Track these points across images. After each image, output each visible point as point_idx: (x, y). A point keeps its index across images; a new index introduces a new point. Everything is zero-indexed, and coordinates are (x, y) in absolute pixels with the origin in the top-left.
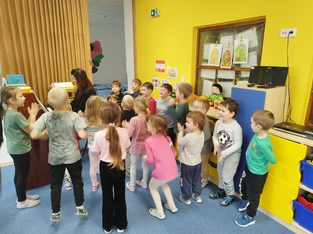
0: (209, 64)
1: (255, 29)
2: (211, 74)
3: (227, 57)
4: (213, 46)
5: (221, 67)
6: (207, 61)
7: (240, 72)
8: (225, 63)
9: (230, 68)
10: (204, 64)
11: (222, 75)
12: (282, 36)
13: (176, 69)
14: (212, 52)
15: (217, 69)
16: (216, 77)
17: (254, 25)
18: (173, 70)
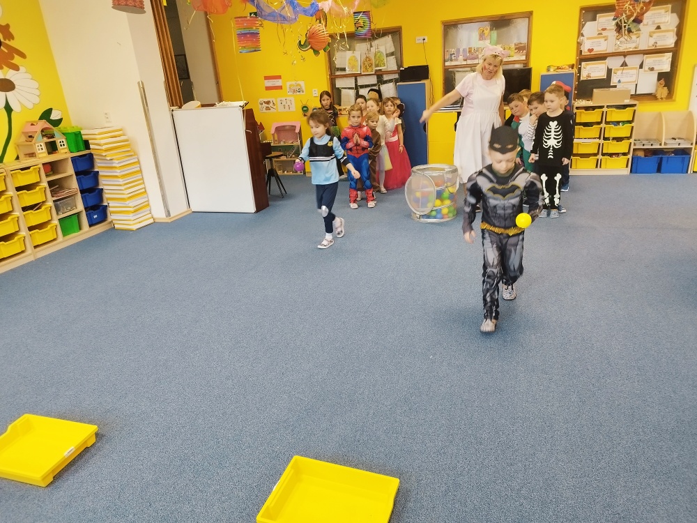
0: (348, 72)
1: (390, 36)
2: (351, 82)
3: (367, 62)
4: (349, 54)
5: (363, 73)
6: (344, 69)
7: (382, 75)
8: (366, 69)
9: (374, 73)
10: (338, 73)
11: (361, 81)
12: (417, 42)
13: (302, 83)
14: (349, 60)
15: (356, 76)
16: (356, 85)
17: (389, 33)
18: (300, 85)
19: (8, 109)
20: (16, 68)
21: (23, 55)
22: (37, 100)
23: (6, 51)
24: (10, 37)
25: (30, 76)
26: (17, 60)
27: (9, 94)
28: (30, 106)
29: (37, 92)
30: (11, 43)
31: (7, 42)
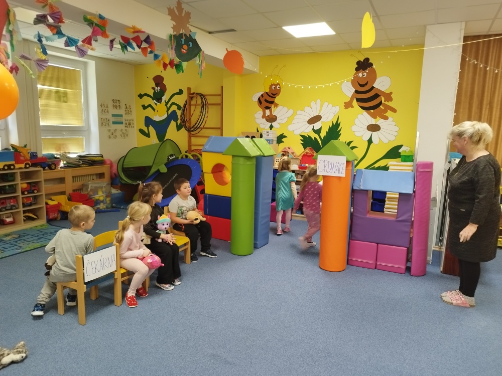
19: (370, 141)
20: (386, 118)
21: (394, 110)
22: (393, 138)
23: (383, 108)
24: (391, 100)
25: (394, 123)
26: (389, 113)
27: (374, 133)
28: (386, 141)
29: (396, 134)
30: (390, 104)
31: (386, 103)
